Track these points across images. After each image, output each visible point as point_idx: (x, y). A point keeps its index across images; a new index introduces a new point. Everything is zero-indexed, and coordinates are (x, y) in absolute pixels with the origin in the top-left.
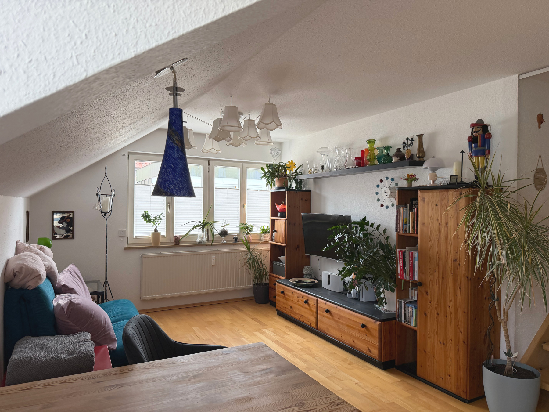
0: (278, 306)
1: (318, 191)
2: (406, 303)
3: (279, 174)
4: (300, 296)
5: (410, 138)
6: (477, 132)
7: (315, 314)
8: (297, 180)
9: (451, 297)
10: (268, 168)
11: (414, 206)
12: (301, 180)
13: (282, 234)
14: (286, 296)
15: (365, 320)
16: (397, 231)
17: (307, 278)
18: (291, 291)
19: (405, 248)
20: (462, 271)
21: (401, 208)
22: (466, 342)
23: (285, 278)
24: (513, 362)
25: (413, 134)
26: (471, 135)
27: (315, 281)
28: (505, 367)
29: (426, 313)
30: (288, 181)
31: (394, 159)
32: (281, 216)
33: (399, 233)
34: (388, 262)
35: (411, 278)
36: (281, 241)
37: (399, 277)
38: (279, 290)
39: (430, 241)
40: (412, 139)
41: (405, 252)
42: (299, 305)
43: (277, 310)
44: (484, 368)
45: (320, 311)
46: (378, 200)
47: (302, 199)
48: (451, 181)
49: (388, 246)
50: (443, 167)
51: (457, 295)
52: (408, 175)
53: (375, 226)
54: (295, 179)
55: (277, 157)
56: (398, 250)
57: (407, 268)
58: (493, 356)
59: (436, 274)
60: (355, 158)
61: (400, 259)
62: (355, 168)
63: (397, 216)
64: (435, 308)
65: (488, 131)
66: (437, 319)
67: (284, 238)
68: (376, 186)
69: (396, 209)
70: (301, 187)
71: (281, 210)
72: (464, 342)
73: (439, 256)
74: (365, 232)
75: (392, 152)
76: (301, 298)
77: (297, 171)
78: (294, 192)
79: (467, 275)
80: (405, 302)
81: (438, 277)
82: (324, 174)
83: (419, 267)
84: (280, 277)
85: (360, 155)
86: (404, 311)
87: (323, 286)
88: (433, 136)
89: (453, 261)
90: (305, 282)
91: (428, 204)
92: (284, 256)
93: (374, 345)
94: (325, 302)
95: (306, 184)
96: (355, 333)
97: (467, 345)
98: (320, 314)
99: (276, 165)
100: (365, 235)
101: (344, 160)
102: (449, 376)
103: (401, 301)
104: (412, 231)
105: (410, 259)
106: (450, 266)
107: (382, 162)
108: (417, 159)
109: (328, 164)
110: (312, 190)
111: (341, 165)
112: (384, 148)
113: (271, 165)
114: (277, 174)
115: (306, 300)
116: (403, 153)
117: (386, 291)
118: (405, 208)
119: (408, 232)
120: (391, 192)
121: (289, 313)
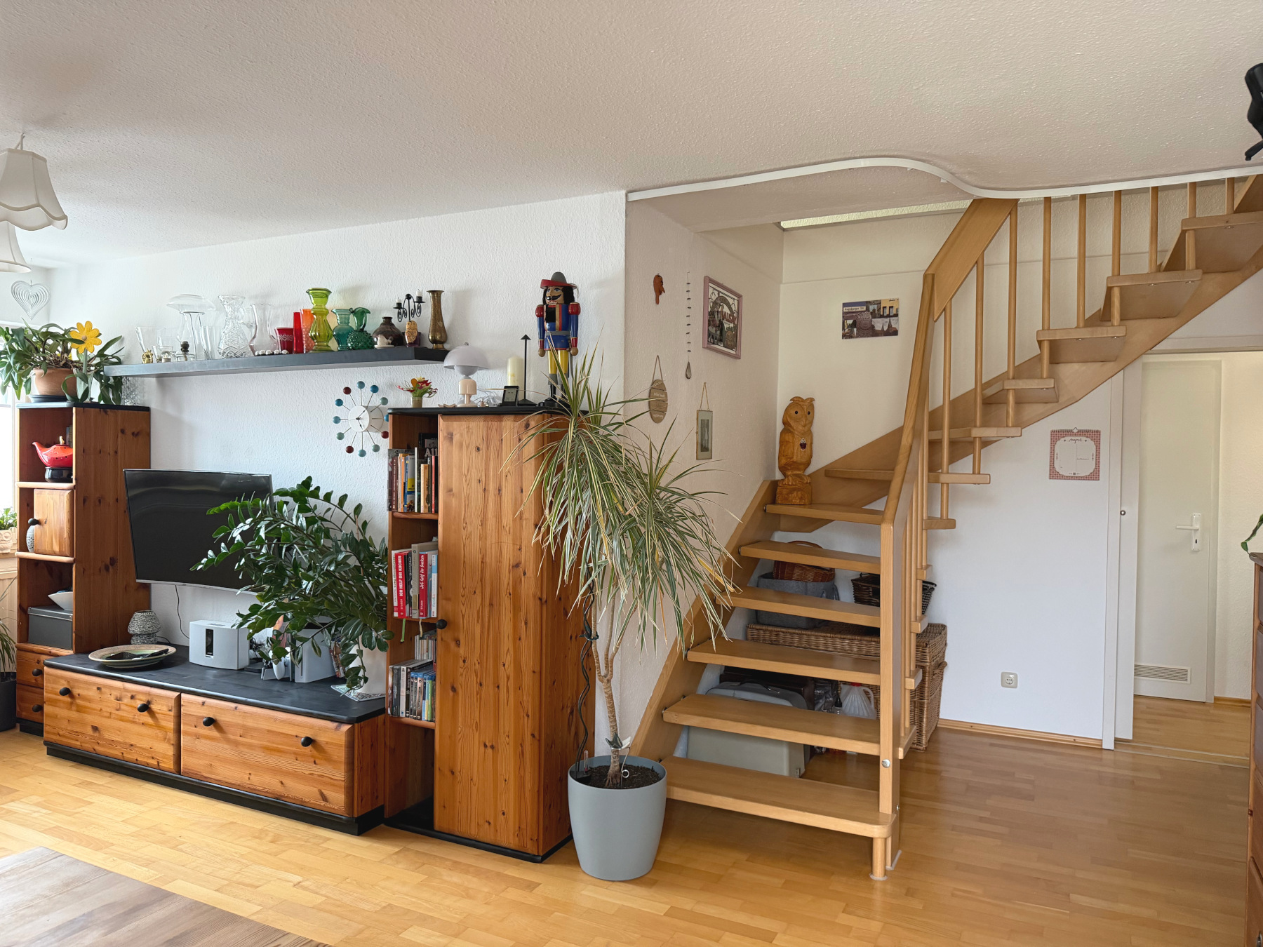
0: (48, 733)
1: (170, 410)
2: (409, 670)
3: (45, 358)
4: (124, 693)
5: (415, 297)
6: (554, 298)
7: (171, 735)
8: (108, 379)
9: (507, 644)
10: (7, 339)
11: (428, 450)
12: (118, 380)
13: (61, 529)
14: (79, 702)
15: (312, 727)
16: (390, 509)
17: (144, 643)
18: (94, 684)
19: (410, 547)
20: (529, 587)
21: (400, 455)
22: (537, 735)
23: (71, 652)
24: (621, 757)
25: (420, 287)
26: (542, 303)
27: (168, 650)
28: (608, 770)
29: (455, 686)
30: (78, 379)
31: (380, 342)
32: (54, 479)
33: (395, 514)
34: (367, 582)
35: (421, 614)
36: (56, 549)
37: (396, 614)
38: (54, 686)
39: (464, 529)
40: (420, 300)
41: (409, 555)
42: (122, 719)
43: (46, 743)
44: (570, 779)
45: (185, 724)
46: (341, 436)
47: (123, 431)
48: (505, 398)
49: (366, 544)
50: (486, 367)
51: (520, 639)
52: (413, 381)
53: (335, 499)
54: (97, 375)
55: (36, 308)
56: (394, 553)
57: (414, 592)
58: (586, 752)
59: (478, 597)
60: (278, 330)
61: (397, 572)
62: (279, 354)
63: (391, 474)
64: (475, 672)
65: (573, 299)
66: (478, 696)
67: (67, 542)
68: (334, 403)
69: (389, 458)
70: (118, 398)
71: (54, 461)
72: (533, 735)
73: (483, 559)
74: (309, 514)
75: (373, 324)
76: (127, 700)
77: (105, 353)
78: (98, 410)
79: (539, 595)
80: (407, 668)
81: (482, 603)
82: (191, 363)
83: (439, 587)
84: (55, 650)
85: (290, 324)
86: (405, 690)
87: (192, 659)
88: (464, 296)
89: (513, 567)
90: (138, 656)
91: (461, 445)
92: (68, 589)
93: (335, 782)
94: (201, 699)
95: (134, 390)
96: (286, 763)
97: (539, 741)
98: (187, 734)
99: (35, 333)
100: (310, 521)
101: (249, 334)
102: (504, 814)
103: (398, 667)
104: (425, 507)
105: (420, 570)
106: (506, 578)
107: (349, 345)
108: (431, 346)
109: (199, 342)
110: (153, 406)
111: (241, 345)
112: (353, 312)
113: (17, 332)
114: (38, 358)
115: (142, 703)
116: (396, 329)
117: (365, 650)
118: (409, 457)
119: (416, 511)
120: (372, 419)
121: (88, 746)
